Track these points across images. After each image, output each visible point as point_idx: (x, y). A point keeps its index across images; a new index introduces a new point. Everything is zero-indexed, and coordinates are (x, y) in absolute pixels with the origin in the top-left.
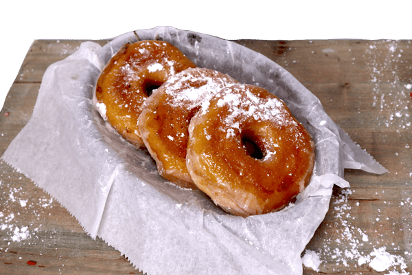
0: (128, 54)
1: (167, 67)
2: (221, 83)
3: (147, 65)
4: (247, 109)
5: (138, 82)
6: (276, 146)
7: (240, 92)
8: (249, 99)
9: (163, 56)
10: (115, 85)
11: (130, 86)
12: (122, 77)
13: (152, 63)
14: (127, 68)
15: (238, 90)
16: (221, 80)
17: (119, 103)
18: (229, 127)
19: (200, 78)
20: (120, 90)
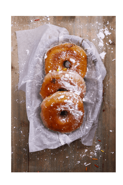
0: (70, 49)
1: (76, 64)
2: (79, 89)
3: (71, 58)
4: (71, 108)
5: (63, 60)
6: (68, 121)
7: (75, 103)
8: (75, 107)
9: (79, 60)
10: (55, 55)
11: (59, 59)
12: (60, 54)
13: (73, 58)
14: (64, 53)
15: (75, 102)
16: (80, 89)
17: (51, 61)
18: (60, 108)
19: (74, 83)
20: (55, 57)
